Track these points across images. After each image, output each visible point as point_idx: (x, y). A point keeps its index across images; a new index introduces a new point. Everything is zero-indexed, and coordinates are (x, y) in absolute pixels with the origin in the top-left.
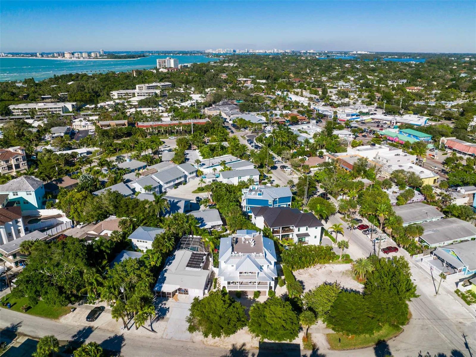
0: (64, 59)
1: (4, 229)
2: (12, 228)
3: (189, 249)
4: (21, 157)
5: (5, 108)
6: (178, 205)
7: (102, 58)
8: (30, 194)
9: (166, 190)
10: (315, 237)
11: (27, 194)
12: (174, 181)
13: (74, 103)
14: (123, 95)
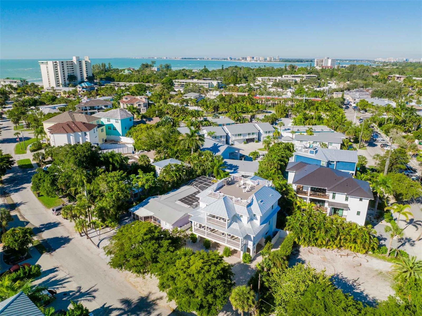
0: (246, 61)
1: (74, 137)
2: (81, 138)
3: (197, 187)
4: (143, 104)
5: (170, 80)
6: (219, 148)
7: (275, 62)
8: (118, 122)
9: (234, 143)
10: (358, 213)
11: (116, 122)
12: (244, 135)
13: (220, 81)
14: (266, 80)
